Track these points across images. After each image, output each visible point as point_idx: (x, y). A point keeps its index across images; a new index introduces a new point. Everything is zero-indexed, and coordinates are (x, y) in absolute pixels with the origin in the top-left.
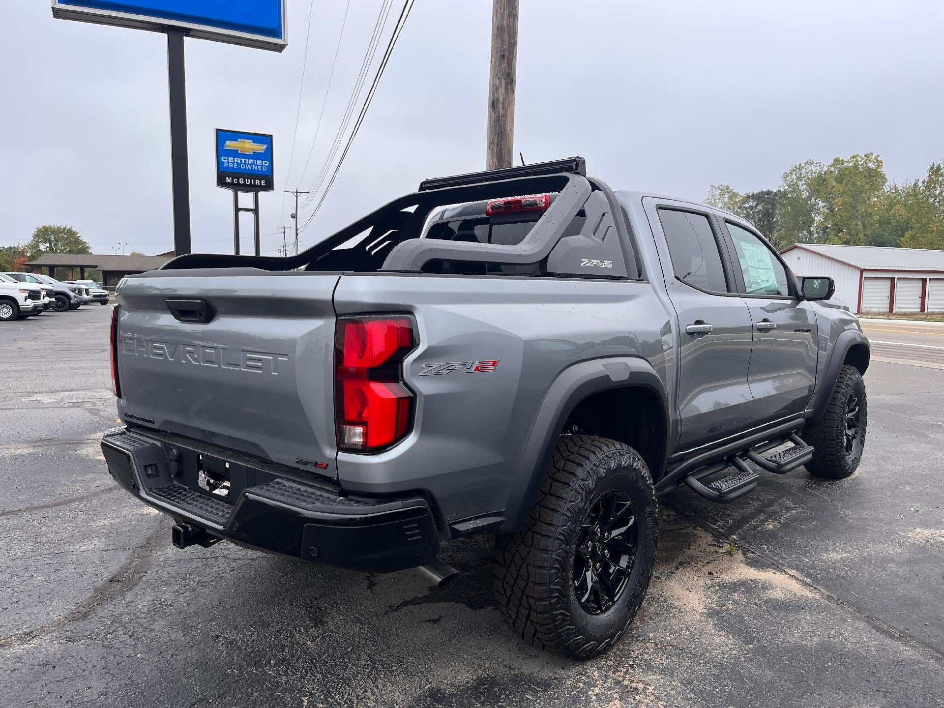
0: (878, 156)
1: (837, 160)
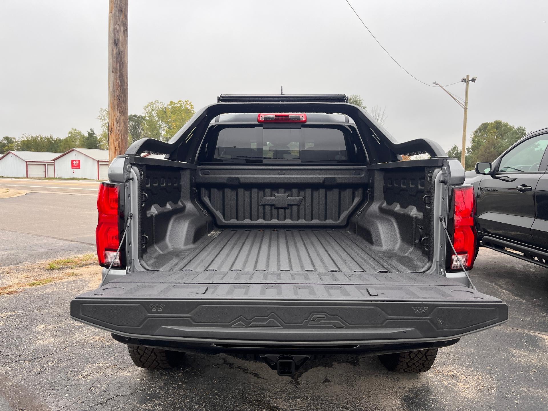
0: (191, 102)
1: (171, 102)
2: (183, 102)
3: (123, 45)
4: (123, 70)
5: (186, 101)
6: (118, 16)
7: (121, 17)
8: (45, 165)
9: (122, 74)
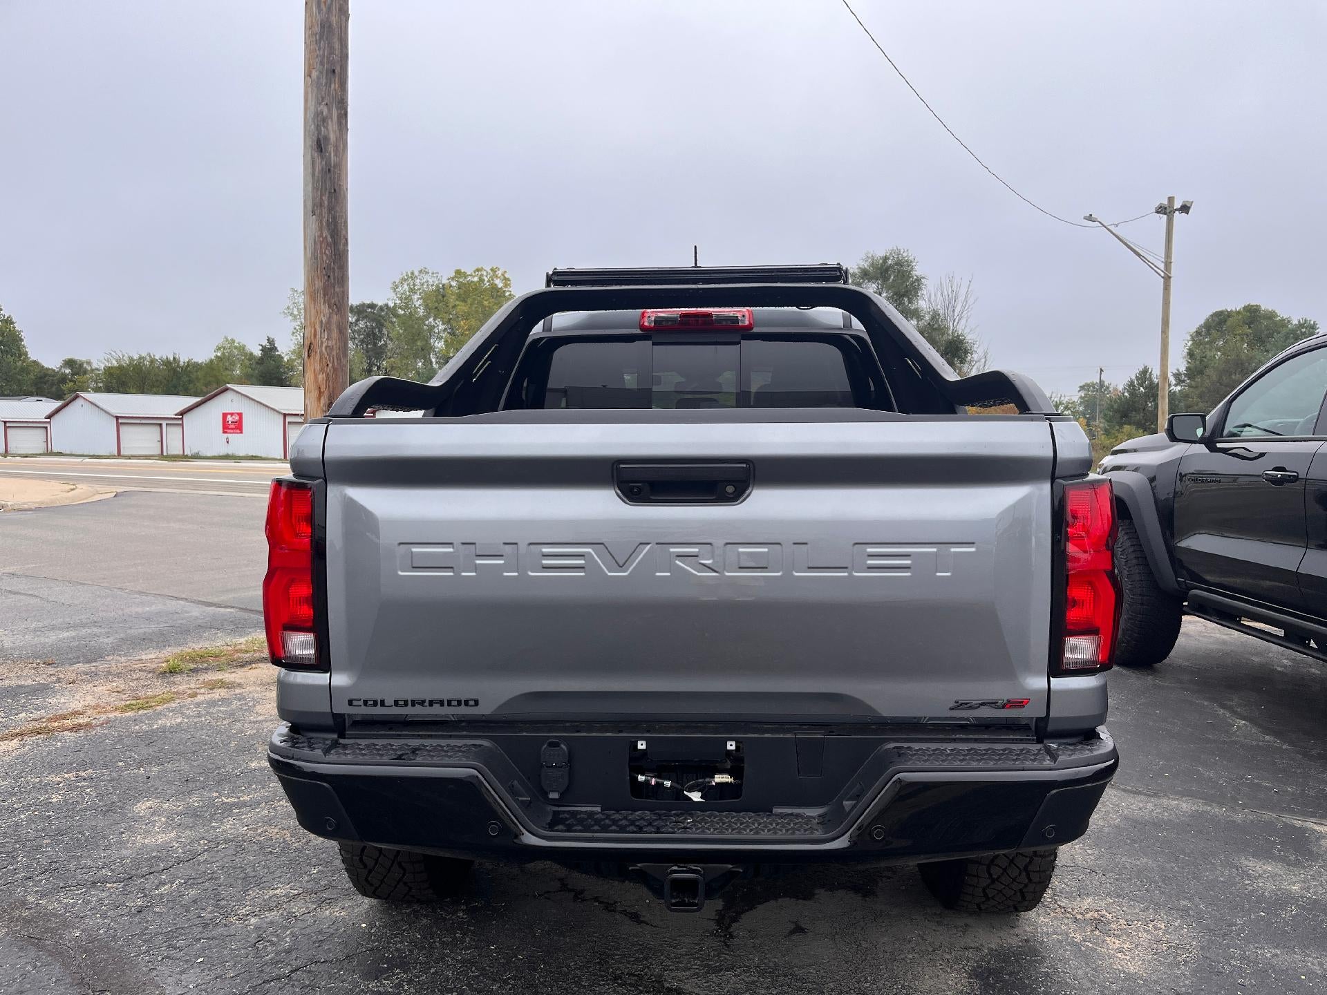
0: (505, 272)
1: (458, 272)
2: (487, 272)
3: (336, 151)
4: (338, 209)
5: (492, 270)
6: (326, 83)
7: (333, 86)
8: (161, 425)
9: (334, 218)
